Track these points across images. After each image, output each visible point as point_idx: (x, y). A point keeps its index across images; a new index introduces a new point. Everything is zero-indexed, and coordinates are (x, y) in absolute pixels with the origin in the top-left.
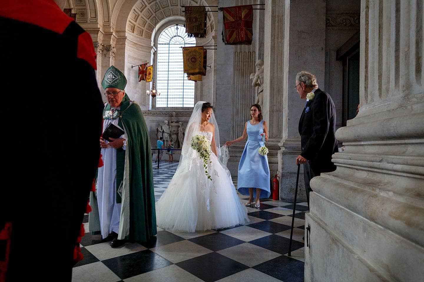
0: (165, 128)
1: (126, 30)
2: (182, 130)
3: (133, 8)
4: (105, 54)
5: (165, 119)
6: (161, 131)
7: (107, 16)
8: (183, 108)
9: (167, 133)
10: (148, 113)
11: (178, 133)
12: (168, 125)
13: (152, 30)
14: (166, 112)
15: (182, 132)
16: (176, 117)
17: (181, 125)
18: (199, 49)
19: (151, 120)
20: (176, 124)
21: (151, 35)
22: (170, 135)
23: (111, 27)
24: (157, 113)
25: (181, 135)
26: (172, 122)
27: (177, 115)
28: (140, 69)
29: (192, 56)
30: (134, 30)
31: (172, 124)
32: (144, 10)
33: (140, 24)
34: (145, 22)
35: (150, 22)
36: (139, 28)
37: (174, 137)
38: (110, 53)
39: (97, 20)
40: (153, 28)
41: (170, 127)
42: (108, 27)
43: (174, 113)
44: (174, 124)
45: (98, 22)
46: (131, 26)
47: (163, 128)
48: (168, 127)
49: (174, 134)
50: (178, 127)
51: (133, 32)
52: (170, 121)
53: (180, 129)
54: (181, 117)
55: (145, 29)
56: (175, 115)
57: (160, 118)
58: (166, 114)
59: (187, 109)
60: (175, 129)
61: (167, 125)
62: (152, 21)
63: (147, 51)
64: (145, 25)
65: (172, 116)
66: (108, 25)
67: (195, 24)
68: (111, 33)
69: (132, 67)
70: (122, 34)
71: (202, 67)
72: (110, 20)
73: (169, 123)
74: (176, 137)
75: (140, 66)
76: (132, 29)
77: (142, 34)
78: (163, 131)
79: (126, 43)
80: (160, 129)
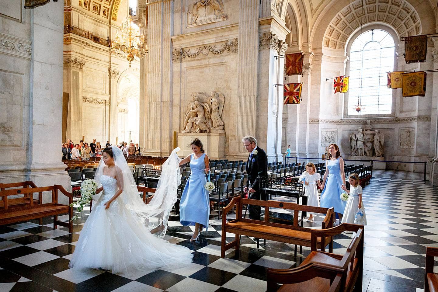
0: (360, 136)
1: (322, 47)
2: (378, 139)
3: (329, 25)
4: (304, 72)
5: (360, 127)
6: (355, 139)
7: (306, 37)
8: (378, 115)
9: (361, 141)
10: (341, 122)
11: (373, 141)
12: (363, 133)
13: (346, 40)
14: (360, 120)
15: (379, 141)
16: (370, 124)
17: (378, 133)
18: (419, 74)
19: (344, 128)
20: (371, 132)
21: (344, 45)
22: (364, 143)
23: (309, 47)
24: (349, 122)
25: (377, 143)
26: (366, 130)
27: (371, 123)
28: (335, 81)
29: (412, 81)
30: (328, 44)
31: (367, 132)
32: (339, 23)
33: (334, 37)
34: (339, 34)
35: (344, 33)
36: (333, 41)
37: (369, 145)
38: (308, 71)
39: (298, 43)
40: (347, 39)
41: (365, 135)
42: (307, 47)
43: (369, 121)
44: (369, 132)
45: (299, 45)
46: (326, 41)
47: (357, 136)
48: (362, 135)
49: (368, 142)
50: (373, 134)
51: (328, 46)
52: (365, 129)
53: (376, 137)
54: (376, 124)
55: (338, 41)
56: (369, 123)
57: (353, 126)
58: (359, 122)
59: (383, 116)
60: (369, 137)
61: (361, 133)
62: (346, 31)
63: (341, 61)
64: (339, 37)
65: (366, 124)
66: (307, 45)
67: (415, 52)
68: (310, 53)
69: (327, 80)
70: (318, 51)
71: (422, 90)
72: (308, 41)
73: (364, 131)
74: (371, 144)
75: (335, 79)
76: (327, 44)
77: (336, 46)
78: (357, 139)
79: (322, 59)
80: (354, 137)
